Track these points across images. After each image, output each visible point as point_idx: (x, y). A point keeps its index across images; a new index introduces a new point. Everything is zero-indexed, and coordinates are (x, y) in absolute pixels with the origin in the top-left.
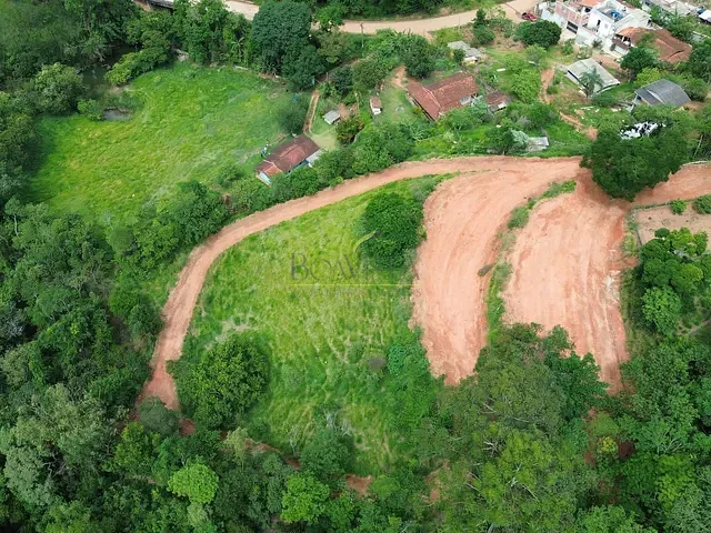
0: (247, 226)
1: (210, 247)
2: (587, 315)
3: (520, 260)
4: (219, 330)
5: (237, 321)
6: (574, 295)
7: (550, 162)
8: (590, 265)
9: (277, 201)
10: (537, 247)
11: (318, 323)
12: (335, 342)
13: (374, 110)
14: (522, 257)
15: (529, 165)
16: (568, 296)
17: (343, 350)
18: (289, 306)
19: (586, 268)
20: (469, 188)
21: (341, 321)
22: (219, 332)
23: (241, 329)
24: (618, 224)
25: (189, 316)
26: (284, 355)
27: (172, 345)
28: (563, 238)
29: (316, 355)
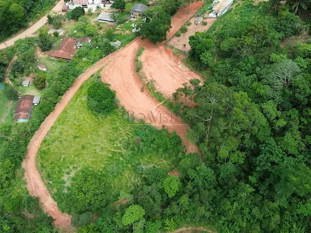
0: (37, 139)
1: (29, 158)
3: (152, 77)
4: (63, 182)
5: (68, 173)
6: (176, 77)
7: (127, 47)
8: (171, 66)
9: (41, 122)
11: (102, 148)
13: (43, 69)
15: (122, 51)
16: (174, 78)
17: (120, 149)
18: (85, 152)
20: (111, 69)
21: (110, 140)
22: (65, 183)
23: (72, 174)
24: (166, 50)
25: (45, 188)
26: (99, 168)
29: (111, 158)
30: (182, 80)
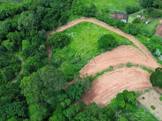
1: (86, 19)
2: (112, 92)
3: (117, 71)
4: (71, 33)
5: (74, 34)
6: (116, 87)
8: (128, 87)
10: (124, 73)
11: (81, 46)
12: (78, 52)
14: (118, 71)
16: (115, 86)
18: (81, 39)
19: (126, 86)
20: (133, 52)
21: (83, 50)
22: (70, 33)
23: (73, 36)
25: (70, 27)
26: (71, 46)
28: (131, 77)
29: (74, 50)
30: (112, 91)
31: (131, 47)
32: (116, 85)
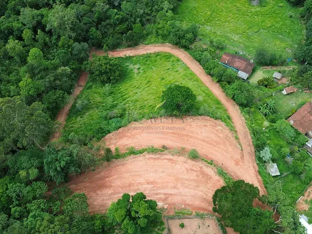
1: (172, 49)
3: (167, 159)
4: (135, 64)
5: (139, 69)
7: (257, 176)
8: (171, 194)
10: (178, 166)
11: (137, 93)
12: (128, 101)
14: (169, 160)
15: (251, 165)
16: (148, 183)
17: (124, 105)
18: (145, 82)
19: (169, 192)
20: (221, 135)
21: (137, 101)
24: (206, 210)
25: (141, 54)
26: (123, 87)
27: (128, 53)
28: (188, 180)
29: (122, 96)
31: (221, 126)
32: (152, 183)
